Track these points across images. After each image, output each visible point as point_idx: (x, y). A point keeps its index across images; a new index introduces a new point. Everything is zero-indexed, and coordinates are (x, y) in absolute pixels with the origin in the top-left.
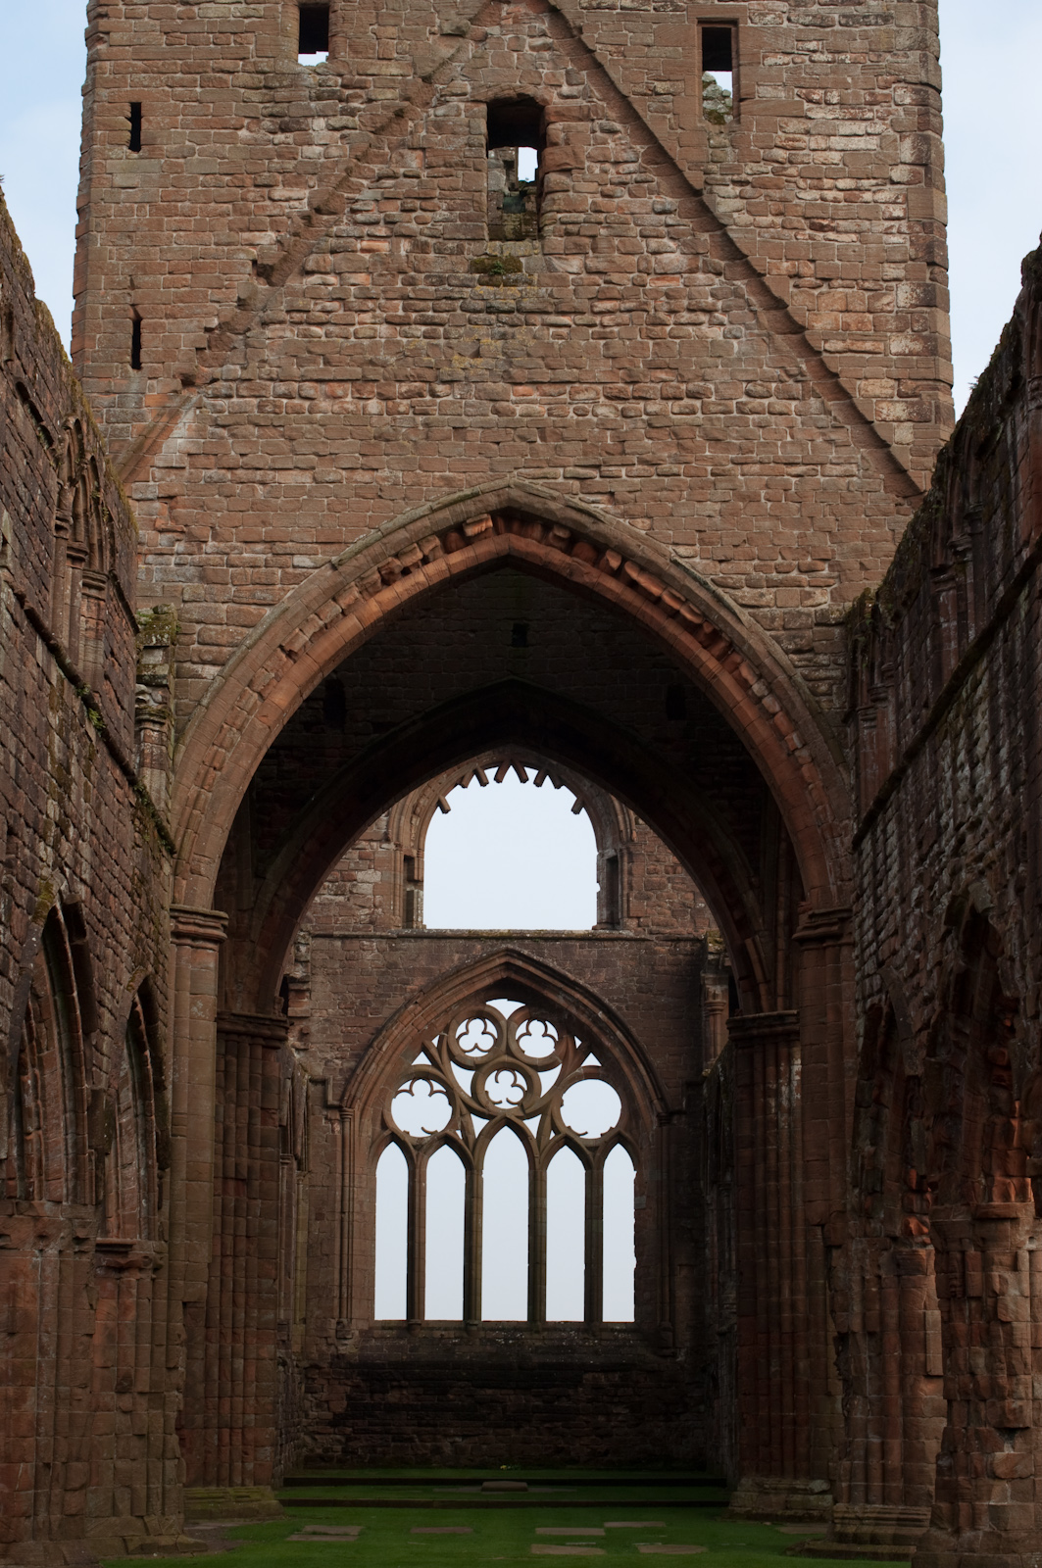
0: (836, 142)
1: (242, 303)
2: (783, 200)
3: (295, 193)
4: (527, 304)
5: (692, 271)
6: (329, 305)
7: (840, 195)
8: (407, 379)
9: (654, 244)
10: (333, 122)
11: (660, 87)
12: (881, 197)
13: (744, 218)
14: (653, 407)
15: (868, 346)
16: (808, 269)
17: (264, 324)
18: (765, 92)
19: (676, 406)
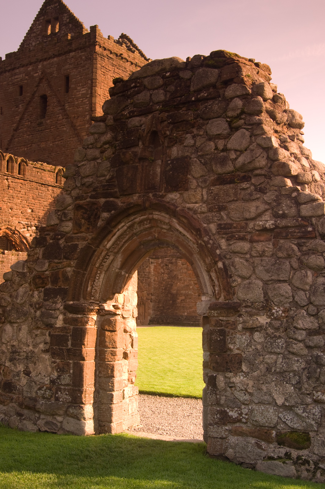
0: (81, 93)
1: (12, 136)
2: (74, 104)
3: (18, 117)
4: (43, 129)
5: (63, 119)
6: (22, 134)
7: (80, 102)
8: (29, 144)
9: (58, 116)
10: (22, 105)
11: (59, 89)
12: (86, 101)
13: (68, 109)
14: (57, 143)
15: (83, 127)
16: (76, 116)
17: (15, 139)
18: (73, 86)
19: (59, 142)
